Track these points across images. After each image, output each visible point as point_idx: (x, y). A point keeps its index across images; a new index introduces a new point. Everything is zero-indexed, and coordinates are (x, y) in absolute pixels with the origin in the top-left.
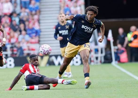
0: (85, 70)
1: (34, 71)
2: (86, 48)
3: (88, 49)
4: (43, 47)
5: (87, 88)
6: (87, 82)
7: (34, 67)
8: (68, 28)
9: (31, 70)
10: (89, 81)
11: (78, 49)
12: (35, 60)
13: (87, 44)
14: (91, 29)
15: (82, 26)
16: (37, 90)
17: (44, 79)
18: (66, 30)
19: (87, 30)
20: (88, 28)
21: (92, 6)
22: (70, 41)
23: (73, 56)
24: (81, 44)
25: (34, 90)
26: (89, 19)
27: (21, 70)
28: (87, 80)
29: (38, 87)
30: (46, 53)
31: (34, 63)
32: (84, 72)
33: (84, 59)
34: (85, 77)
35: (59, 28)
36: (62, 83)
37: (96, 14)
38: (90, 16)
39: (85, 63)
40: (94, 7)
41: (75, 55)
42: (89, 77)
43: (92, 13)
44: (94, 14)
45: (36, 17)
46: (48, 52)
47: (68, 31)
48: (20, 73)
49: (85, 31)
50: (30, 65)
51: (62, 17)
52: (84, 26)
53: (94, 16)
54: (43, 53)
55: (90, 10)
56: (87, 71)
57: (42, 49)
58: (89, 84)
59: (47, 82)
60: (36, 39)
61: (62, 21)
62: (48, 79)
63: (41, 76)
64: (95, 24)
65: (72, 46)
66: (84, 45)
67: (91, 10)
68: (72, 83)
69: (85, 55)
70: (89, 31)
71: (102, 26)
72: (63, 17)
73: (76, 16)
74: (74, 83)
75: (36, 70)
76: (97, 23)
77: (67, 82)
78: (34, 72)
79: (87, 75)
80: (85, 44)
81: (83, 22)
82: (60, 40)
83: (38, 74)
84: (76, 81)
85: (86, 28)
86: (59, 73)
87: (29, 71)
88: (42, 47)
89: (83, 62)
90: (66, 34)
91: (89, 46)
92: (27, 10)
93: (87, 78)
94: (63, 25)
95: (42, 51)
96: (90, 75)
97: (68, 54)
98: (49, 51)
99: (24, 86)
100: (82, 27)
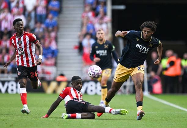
0: (138, 97)
1: (76, 96)
2: (139, 71)
3: (142, 72)
4: (93, 69)
5: (139, 119)
6: (140, 113)
7: (76, 91)
8: (108, 48)
9: (72, 95)
10: (143, 111)
11: (130, 73)
12: (78, 84)
13: (141, 66)
14: (146, 50)
15: (137, 45)
16: (79, 119)
17: (89, 106)
18: (104, 50)
19: (142, 50)
20: (144, 47)
21: (149, 22)
22: (121, 62)
23: (124, 81)
24: (134, 67)
25: (77, 119)
26: (145, 37)
27: (61, 94)
28: (139, 109)
29: (81, 115)
30: (96, 76)
31: (76, 87)
32: (136, 100)
33: (137, 84)
34: (137, 106)
35: (97, 47)
36: (110, 112)
37: (153, 31)
38: (147, 34)
39: (138, 90)
40: (151, 22)
41: (126, 79)
42: (142, 106)
43: (149, 30)
44: (151, 31)
45: (53, 34)
46: (99, 75)
47: (107, 52)
48: (59, 98)
49: (140, 51)
50: (72, 88)
51: (100, 35)
52: (139, 45)
53: (152, 33)
54: (93, 76)
55: (146, 27)
56: (140, 99)
57: (92, 71)
58: (142, 115)
59: (92, 110)
60: (52, 61)
61: (100, 39)
62: (93, 106)
63: (84, 103)
64: (151, 44)
65: (122, 68)
66: (137, 68)
67: (148, 26)
68: (122, 113)
69: (139, 80)
70: (144, 51)
71: (159, 45)
72: (102, 34)
73: (129, 33)
74: (124, 113)
75: (79, 95)
76: (154, 42)
77: (115, 111)
78: (76, 98)
79: (139, 104)
80: (139, 67)
81: (138, 40)
82: (96, 61)
83: (81, 100)
84: (126, 111)
85: (141, 47)
86: (106, 100)
87: (71, 95)
88: (91, 69)
89: (136, 88)
90: (104, 55)
91: (143, 69)
92: (43, 26)
93: (140, 107)
94: (101, 43)
95: (92, 73)
96: (143, 104)
97: (117, 78)
98: (100, 73)
99: (64, 114)
100: (136, 47)
